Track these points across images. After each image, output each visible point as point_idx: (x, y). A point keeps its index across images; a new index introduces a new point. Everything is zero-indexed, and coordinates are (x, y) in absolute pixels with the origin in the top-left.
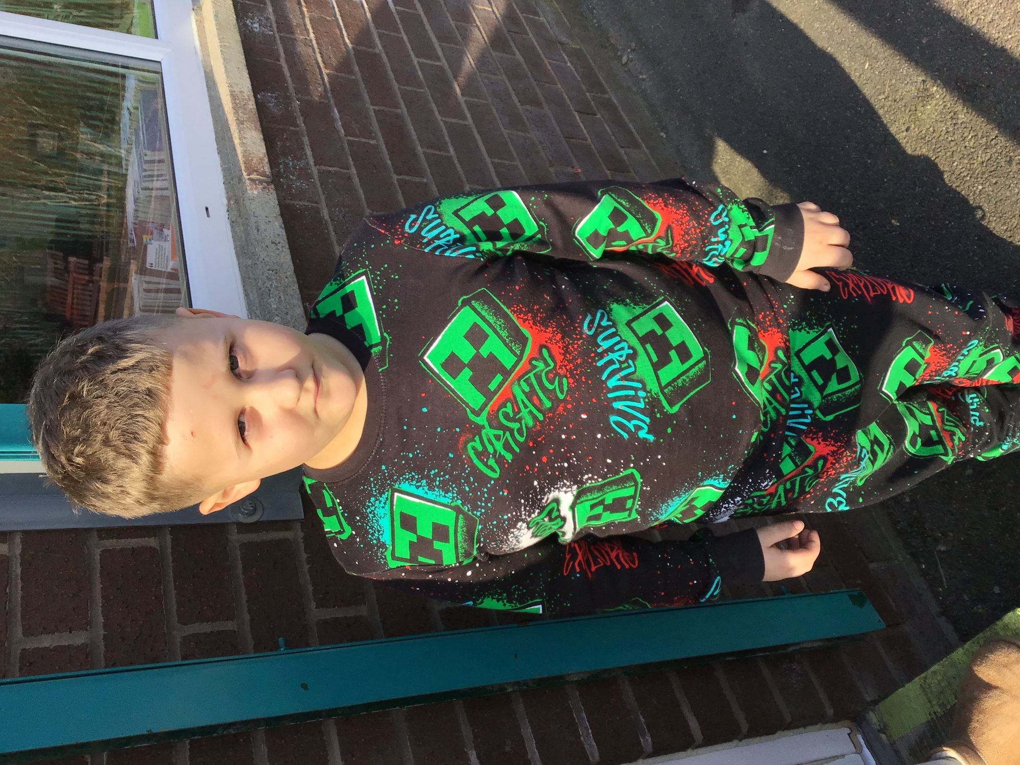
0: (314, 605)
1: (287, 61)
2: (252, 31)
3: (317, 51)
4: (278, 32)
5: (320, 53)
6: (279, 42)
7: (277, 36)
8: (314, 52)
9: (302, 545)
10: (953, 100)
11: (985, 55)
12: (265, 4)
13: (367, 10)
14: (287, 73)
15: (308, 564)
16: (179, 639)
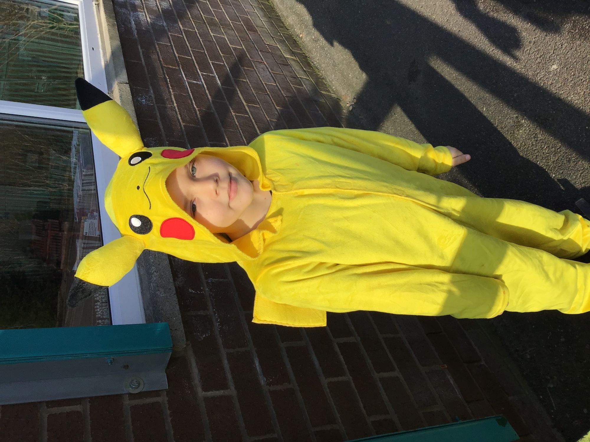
1: (161, 120)
2: (141, 104)
3: (178, 113)
4: (156, 104)
5: (180, 114)
6: (157, 109)
7: (156, 106)
9: (167, 406)
10: (534, 127)
11: (550, 102)
12: (149, 88)
13: (206, 88)
14: (161, 127)
15: (171, 417)
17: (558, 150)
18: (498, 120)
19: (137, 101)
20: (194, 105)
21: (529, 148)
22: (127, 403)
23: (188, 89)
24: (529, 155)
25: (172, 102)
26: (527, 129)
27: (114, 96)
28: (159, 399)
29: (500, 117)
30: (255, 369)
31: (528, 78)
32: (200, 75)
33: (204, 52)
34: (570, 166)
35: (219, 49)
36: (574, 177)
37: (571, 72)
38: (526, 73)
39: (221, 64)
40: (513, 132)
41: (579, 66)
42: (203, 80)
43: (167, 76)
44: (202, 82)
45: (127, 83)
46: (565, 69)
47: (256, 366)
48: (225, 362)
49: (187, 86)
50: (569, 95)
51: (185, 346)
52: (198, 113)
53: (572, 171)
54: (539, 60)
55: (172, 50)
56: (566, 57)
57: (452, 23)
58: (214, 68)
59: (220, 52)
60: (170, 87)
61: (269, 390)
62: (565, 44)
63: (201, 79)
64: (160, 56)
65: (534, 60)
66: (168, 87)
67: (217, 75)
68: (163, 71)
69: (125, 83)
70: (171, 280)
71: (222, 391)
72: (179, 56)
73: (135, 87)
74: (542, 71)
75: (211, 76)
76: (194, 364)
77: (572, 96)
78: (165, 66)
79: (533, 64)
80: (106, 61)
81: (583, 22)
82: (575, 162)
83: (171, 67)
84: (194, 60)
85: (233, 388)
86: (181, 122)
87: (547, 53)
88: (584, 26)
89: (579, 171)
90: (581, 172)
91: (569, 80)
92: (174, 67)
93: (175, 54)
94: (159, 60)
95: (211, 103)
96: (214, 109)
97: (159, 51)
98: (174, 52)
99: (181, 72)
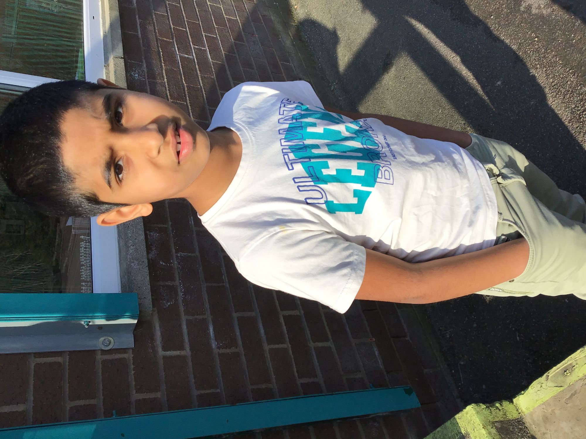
0: (135, 392)
2: (133, 79)
3: (167, 89)
4: (148, 79)
5: (169, 90)
6: (147, 84)
7: (147, 81)
9: (132, 361)
12: (142, 62)
13: (196, 63)
15: (134, 370)
16: (68, 408)
18: (449, 124)
19: (131, 75)
20: (184, 81)
22: (100, 357)
23: (179, 63)
25: (163, 77)
27: (110, 70)
28: (125, 356)
29: (451, 122)
30: (209, 334)
32: (193, 48)
33: (199, 23)
35: (213, 20)
37: (511, 91)
39: (213, 37)
41: (518, 86)
42: (194, 54)
43: (160, 49)
44: (193, 56)
45: (122, 58)
46: (507, 87)
47: (210, 332)
48: (184, 327)
49: (178, 60)
50: (507, 111)
51: (151, 312)
52: (186, 89)
54: (488, 74)
55: (168, 20)
56: (509, 76)
58: (206, 41)
59: (214, 23)
60: (162, 61)
61: (219, 352)
62: (510, 63)
64: (156, 27)
65: (484, 73)
66: (160, 61)
67: (208, 48)
68: (157, 44)
69: (120, 58)
70: (145, 254)
71: (179, 352)
72: (174, 28)
73: (129, 61)
74: (490, 85)
75: (203, 50)
76: (158, 328)
77: (509, 113)
78: (160, 38)
80: (105, 32)
81: (526, 46)
83: (165, 39)
84: (188, 32)
85: (188, 349)
86: (169, 98)
88: (527, 50)
91: (509, 98)
92: (168, 40)
93: (170, 25)
94: (155, 32)
95: (200, 78)
96: (202, 86)
97: (155, 22)
98: (169, 22)
99: (174, 45)
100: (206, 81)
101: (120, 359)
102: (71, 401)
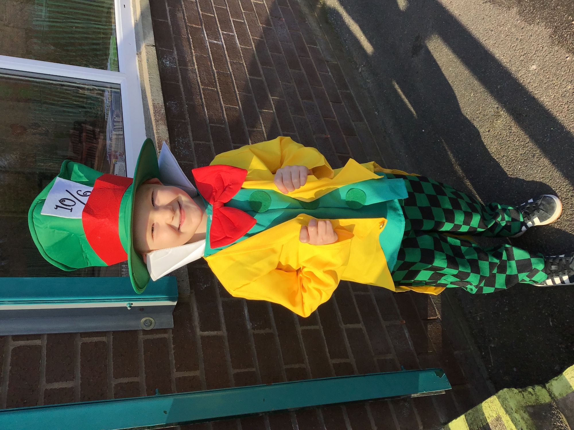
0: (175, 370)
1: (182, 83)
2: (166, 66)
3: (198, 75)
4: (179, 66)
5: (200, 77)
6: (179, 71)
7: (178, 69)
8: (197, 77)
9: (172, 341)
10: (510, 120)
11: (526, 99)
12: (173, 50)
13: (225, 49)
14: (182, 89)
15: (174, 350)
16: (113, 386)
17: (527, 145)
18: (482, 107)
19: (163, 62)
20: (213, 67)
21: (504, 138)
22: (141, 337)
23: (208, 49)
24: (502, 144)
25: (194, 63)
26: (504, 120)
27: (142, 58)
28: (166, 336)
29: (484, 105)
30: (245, 316)
31: (511, 74)
32: (221, 34)
33: (227, 9)
34: (533, 161)
35: (241, 5)
36: (536, 172)
37: (546, 75)
38: (510, 68)
39: (241, 22)
40: (493, 121)
41: (554, 70)
42: (223, 40)
43: (190, 36)
44: (222, 42)
45: (153, 46)
46: (542, 71)
47: (245, 313)
48: (221, 308)
49: (208, 47)
50: (542, 96)
51: (189, 294)
52: (216, 75)
53: (535, 165)
54: (522, 58)
55: (197, 7)
56: (545, 60)
57: (454, 6)
58: (234, 27)
59: (241, 8)
60: (193, 48)
61: (254, 333)
62: (545, 47)
63: (221, 39)
64: (185, 13)
65: (518, 57)
66: (191, 48)
67: (236, 34)
68: (187, 30)
69: (152, 46)
71: (216, 332)
72: (202, 14)
73: (160, 49)
74: (523, 69)
75: (231, 35)
76: (195, 309)
77: (545, 97)
78: (190, 25)
79: (517, 60)
80: (136, 20)
81: (562, 30)
82: (538, 158)
83: (194, 26)
84: (217, 18)
85: (224, 330)
86: (200, 84)
87: (529, 52)
88: (563, 33)
89: (540, 167)
90: (541, 168)
91: (544, 82)
92: (197, 26)
93: (198, 11)
94: (184, 18)
95: (229, 64)
96: (231, 71)
97: (184, 9)
98: (198, 9)
99: (203, 31)
100: (235, 66)
101: (161, 339)
102: (116, 378)
